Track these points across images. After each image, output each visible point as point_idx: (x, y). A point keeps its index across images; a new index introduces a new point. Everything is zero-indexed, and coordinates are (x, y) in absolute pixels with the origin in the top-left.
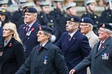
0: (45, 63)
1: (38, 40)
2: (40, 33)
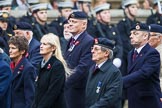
0: (98, 91)
1: (94, 59)
2: (96, 49)
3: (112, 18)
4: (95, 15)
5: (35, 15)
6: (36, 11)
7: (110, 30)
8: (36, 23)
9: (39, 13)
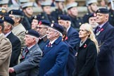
3: (79, 13)
4: (67, 11)
5: (24, 11)
6: (25, 8)
7: (77, 21)
8: (25, 16)
9: (27, 9)
